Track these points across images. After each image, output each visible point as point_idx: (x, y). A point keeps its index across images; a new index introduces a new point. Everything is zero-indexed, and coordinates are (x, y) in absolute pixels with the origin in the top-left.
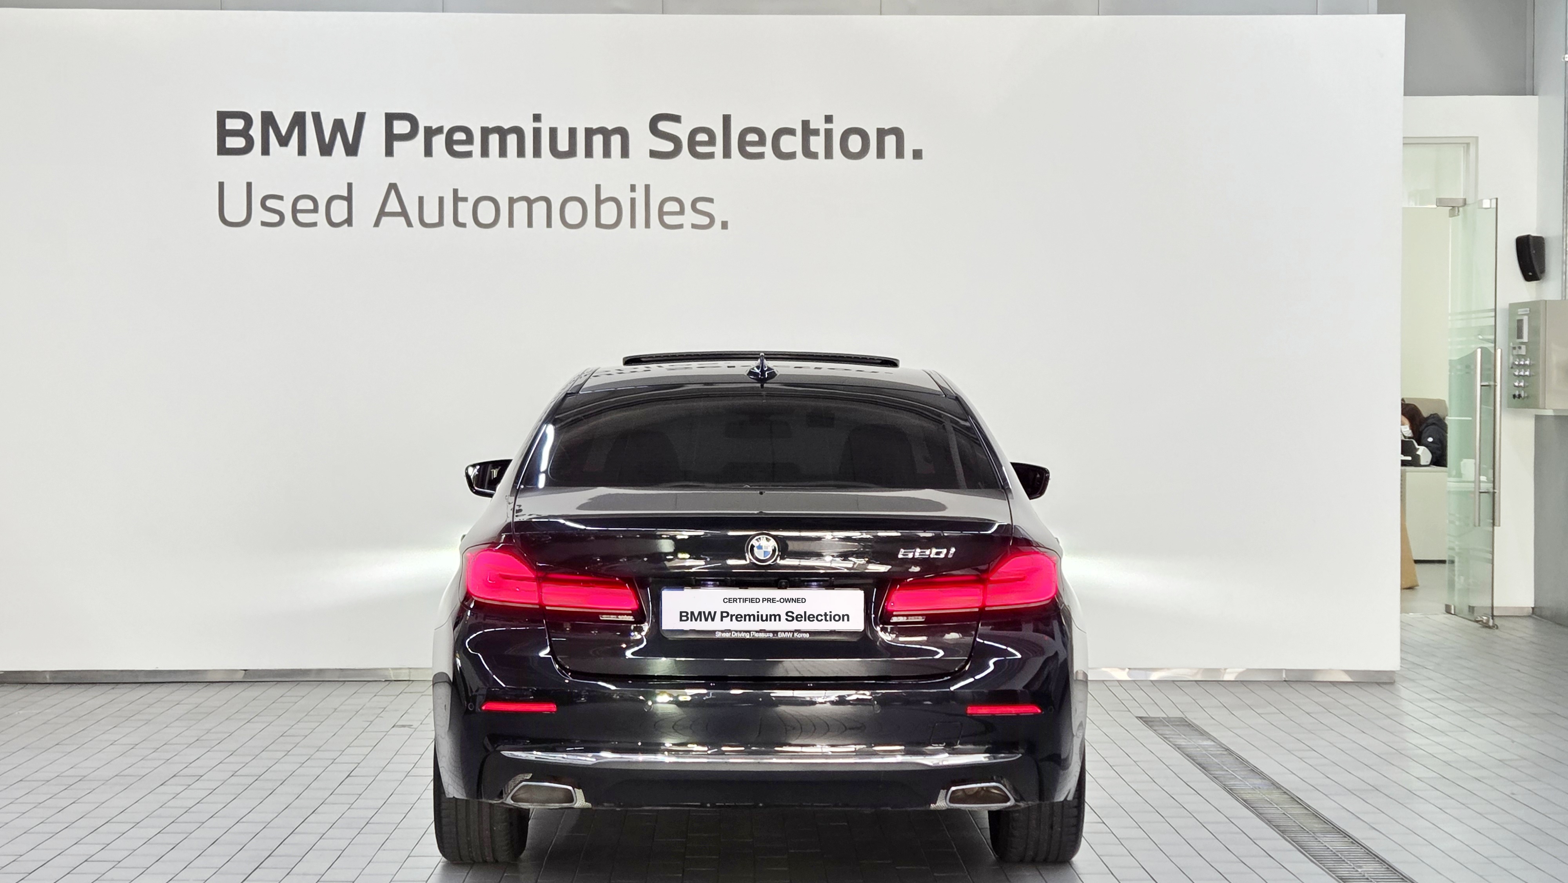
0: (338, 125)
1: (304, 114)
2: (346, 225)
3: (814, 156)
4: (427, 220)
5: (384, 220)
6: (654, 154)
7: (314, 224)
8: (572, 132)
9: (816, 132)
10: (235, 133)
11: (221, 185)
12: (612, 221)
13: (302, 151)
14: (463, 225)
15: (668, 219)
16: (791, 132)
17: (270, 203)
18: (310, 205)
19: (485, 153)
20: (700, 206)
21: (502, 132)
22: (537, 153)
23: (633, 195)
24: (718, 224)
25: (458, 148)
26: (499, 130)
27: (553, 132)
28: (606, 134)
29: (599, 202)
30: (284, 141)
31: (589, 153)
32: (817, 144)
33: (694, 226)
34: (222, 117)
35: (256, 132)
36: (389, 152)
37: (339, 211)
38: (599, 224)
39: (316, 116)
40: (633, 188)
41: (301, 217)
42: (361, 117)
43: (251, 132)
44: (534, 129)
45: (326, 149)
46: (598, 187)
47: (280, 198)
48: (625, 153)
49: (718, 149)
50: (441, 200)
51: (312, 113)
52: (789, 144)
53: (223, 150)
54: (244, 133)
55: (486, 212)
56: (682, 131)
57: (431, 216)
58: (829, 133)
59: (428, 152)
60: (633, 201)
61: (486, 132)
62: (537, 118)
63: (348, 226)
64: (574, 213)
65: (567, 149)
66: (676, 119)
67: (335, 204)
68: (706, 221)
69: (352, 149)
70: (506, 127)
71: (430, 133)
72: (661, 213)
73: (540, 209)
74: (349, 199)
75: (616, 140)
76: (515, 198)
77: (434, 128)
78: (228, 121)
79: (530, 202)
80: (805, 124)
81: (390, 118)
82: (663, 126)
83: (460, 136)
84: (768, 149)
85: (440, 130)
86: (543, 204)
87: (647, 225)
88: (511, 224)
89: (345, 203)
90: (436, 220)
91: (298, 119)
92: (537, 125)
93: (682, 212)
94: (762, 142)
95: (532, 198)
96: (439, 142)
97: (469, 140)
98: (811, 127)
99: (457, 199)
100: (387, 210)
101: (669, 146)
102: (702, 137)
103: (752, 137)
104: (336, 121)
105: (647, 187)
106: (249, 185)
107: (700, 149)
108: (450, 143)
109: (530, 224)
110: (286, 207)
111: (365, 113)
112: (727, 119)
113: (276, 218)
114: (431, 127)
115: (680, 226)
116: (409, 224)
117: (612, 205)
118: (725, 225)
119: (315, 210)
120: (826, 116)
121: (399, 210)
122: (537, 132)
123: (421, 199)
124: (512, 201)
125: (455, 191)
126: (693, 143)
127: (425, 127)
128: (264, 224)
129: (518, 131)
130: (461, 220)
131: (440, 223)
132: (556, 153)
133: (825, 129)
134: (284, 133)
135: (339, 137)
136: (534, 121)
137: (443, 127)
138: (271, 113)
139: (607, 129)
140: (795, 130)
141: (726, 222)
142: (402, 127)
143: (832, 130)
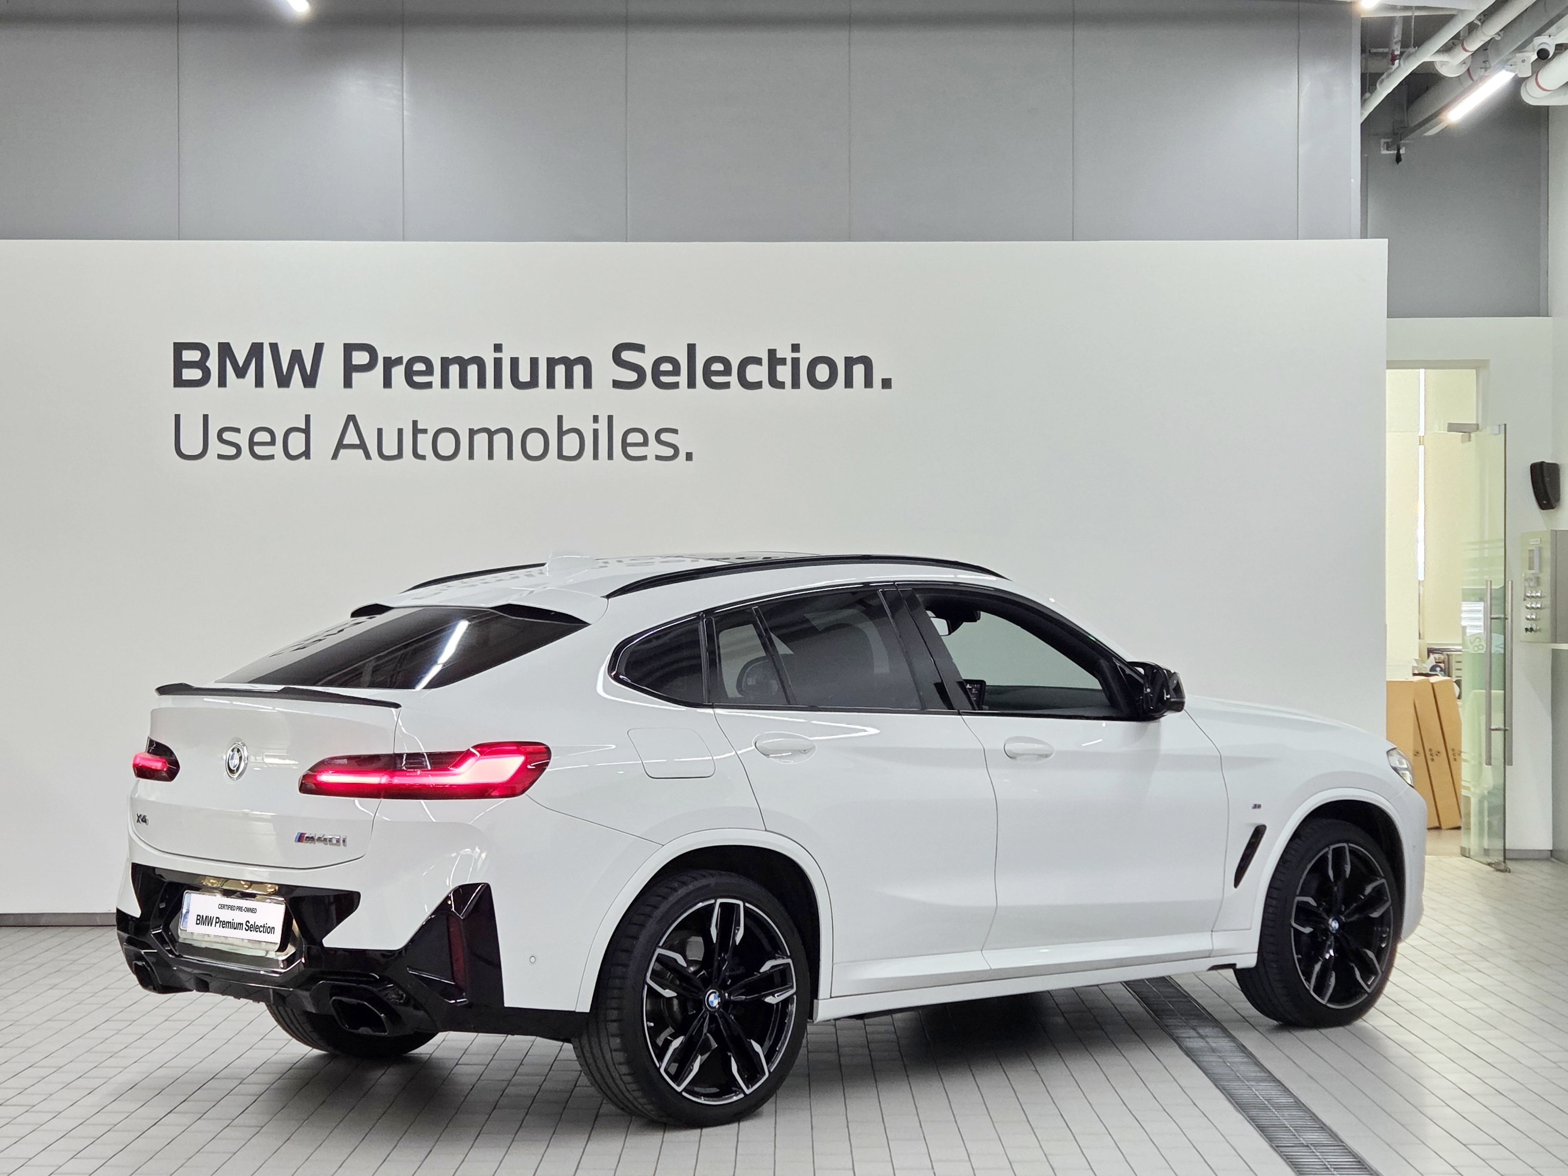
0: (296, 356)
1: (262, 344)
2: (304, 457)
3: (781, 385)
4: (386, 452)
5: (342, 452)
6: (617, 384)
7: (271, 457)
8: (534, 362)
9: (783, 361)
10: (191, 365)
11: (177, 417)
12: (574, 453)
13: (259, 383)
14: (423, 457)
15: (631, 451)
16: (758, 361)
17: (227, 436)
18: (266, 437)
19: (445, 384)
20: (664, 437)
21: (463, 363)
22: (498, 384)
23: (596, 426)
24: (682, 455)
25: (417, 379)
26: (459, 360)
27: (514, 362)
28: (569, 364)
29: (561, 433)
30: (241, 373)
31: (551, 384)
32: (784, 373)
33: (658, 458)
34: (179, 348)
35: (213, 363)
36: (348, 383)
37: (297, 443)
38: (561, 456)
39: (274, 347)
40: (596, 419)
41: (258, 450)
42: (319, 348)
43: (208, 364)
44: (495, 358)
45: (283, 381)
46: (560, 418)
47: (237, 430)
48: (588, 384)
49: (683, 379)
50: (400, 431)
51: (270, 344)
52: (755, 373)
53: (179, 382)
54: (201, 365)
55: (446, 444)
56: (646, 361)
57: (390, 448)
58: (796, 362)
59: (387, 383)
60: (596, 432)
61: (446, 363)
62: (498, 348)
64: (535, 444)
66: (640, 348)
67: (293, 436)
68: (670, 452)
69: (310, 381)
70: (466, 358)
71: (390, 364)
72: (625, 444)
73: (501, 440)
74: (307, 431)
75: (578, 370)
76: (475, 429)
77: (393, 358)
78: (184, 352)
79: (491, 434)
80: (772, 353)
81: (349, 349)
82: (627, 356)
83: (419, 367)
84: (733, 379)
85: (399, 361)
86: (504, 436)
87: (610, 456)
88: (471, 456)
89: (303, 435)
90: (396, 453)
91: (256, 350)
92: (498, 355)
93: (645, 443)
94: (727, 372)
95: (493, 430)
96: (398, 373)
97: (429, 371)
98: (778, 356)
99: (417, 431)
100: (344, 443)
101: (632, 376)
102: (666, 367)
103: (718, 367)
104: (293, 351)
105: (610, 418)
106: (206, 417)
107: (664, 379)
108: (409, 375)
109: (491, 456)
110: (242, 440)
111: (323, 344)
112: (691, 349)
113: (232, 451)
114: (391, 358)
115: (644, 458)
116: (368, 456)
117: (574, 437)
118: (689, 457)
119: (273, 442)
120: (793, 345)
121: (358, 443)
122: (498, 362)
123: (380, 431)
124: (472, 433)
125: (415, 423)
126: (657, 373)
127: (384, 358)
128: (220, 457)
129: (479, 361)
130: (420, 452)
132: (516, 382)
133: (792, 358)
134: (241, 365)
135: (297, 368)
136: (495, 351)
137: (401, 358)
138: (228, 344)
139: (570, 359)
140: (761, 359)
141: (691, 453)
142: (360, 358)
143: (798, 359)
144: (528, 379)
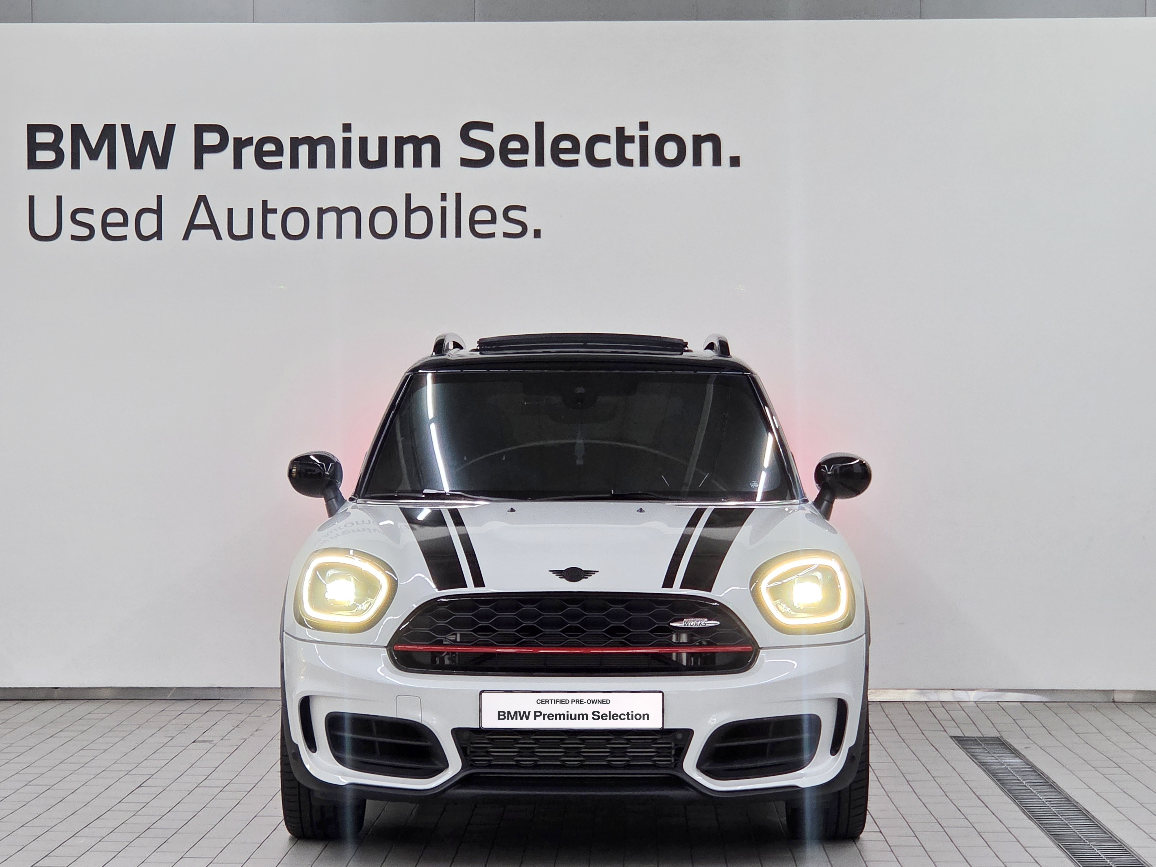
0: (148, 137)
1: (115, 125)
2: (156, 238)
3: (629, 163)
4: (236, 232)
5: (193, 232)
6: (466, 162)
7: (124, 238)
8: (383, 141)
9: (631, 140)
10: (45, 146)
11: (32, 199)
12: (422, 230)
13: (112, 164)
14: (272, 237)
15: (480, 229)
16: (606, 139)
17: (80, 217)
18: (118, 218)
19: (294, 163)
20: (512, 214)
21: (312, 143)
22: (347, 163)
23: (444, 204)
24: (530, 233)
25: (267, 159)
26: (308, 140)
27: (363, 141)
28: (417, 142)
29: (409, 211)
30: (93, 154)
31: (399, 163)
32: (632, 151)
33: (506, 235)
34: (33, 130)
35: (66, 145)
36: (199, 164)
37: (149, 223)
38: (409, 234)
39: (126, 129)
40: (444, 197)
41: (111, 231)
42: (170, 129)
43: (61, 146)
44: (343, 138)
45: (136, 162)
46: (408, 197)
47: (90, 211)
48: (436, 162)
49: (531, 157)
50: (250, 211)
51: (122, 125)
52: (602, 151)
53: (33, 164)
54: (55, 146)
55: (295, 222)
56: (494, 139)
57: (240, 229)
58: (644, 140)
59: (238, 164)
60: (444, 210)
61: (296, 143)
62: (347, 128)
63: (158, 239)
64: (383, 223)
65: (377, 159)
66: (488, 127)
67: (145, 216)
68: (518, 229)
69: (161, 162)
70: (315, 138)
71: (240, 144)
72: (473, 222)
73: (349, 219)
74: (158, 212)
75: (427, 149)
76: (324, 209)
77: (243, 139)
78: (38, 135)
79: (340, 213)
80: (620, 131)
81: (200, 130)
82: (475, 134)
83: (269, 147)
84: (582, 157)
85: (249, 141)
86: (352, 215)
87: (458, 234)
88: (320, 236)
89: (155, 216)
90: (245, 232)
91: (108, 131)
92: (347, 135)
93: (493, 221)
94: (575, 149)
95: (341, 209)
96: (248, 153)
97: (279, 151)
98: (626, 134)
99: (266, 211)
100: (195, 223)
101: (480, 154)
102: (514, 145)
103: (566, 144)
104: (145, 132)
105: (458, 196)
106: (59, 199)
107: (512, 157)
108: (259, 154)
109: (339, 235)
110: (95, 220)
111: (175, 125)
112: (540, 127)
113: (86, 232)
114: (241, 138)
115: (492, 235)
116: (218, 237)
117: (422, 214)
118: (537, 234)
119: (125, 224)
120: (641, 123)
121: (210, 223)
122: (347, 142)
123: (230, 211)
124: (321, 212)
125: (265, 203)
126: (505, 151)
127: (235, 139)
128: (74, 238)
129: (328, 141)
130: (270, 232)
131: (249, 235)
132: (366, 163)
133: (640, 136)
134: (94, 147)
135: (148, 147)
136: (344, 131)
137: (252, 138)
138: (82, 125)
139: (418, 138)
140: (609, 137)
141: (539, 230)
142: (211, 139)
143: (646, 137)
144: (376, 158)
